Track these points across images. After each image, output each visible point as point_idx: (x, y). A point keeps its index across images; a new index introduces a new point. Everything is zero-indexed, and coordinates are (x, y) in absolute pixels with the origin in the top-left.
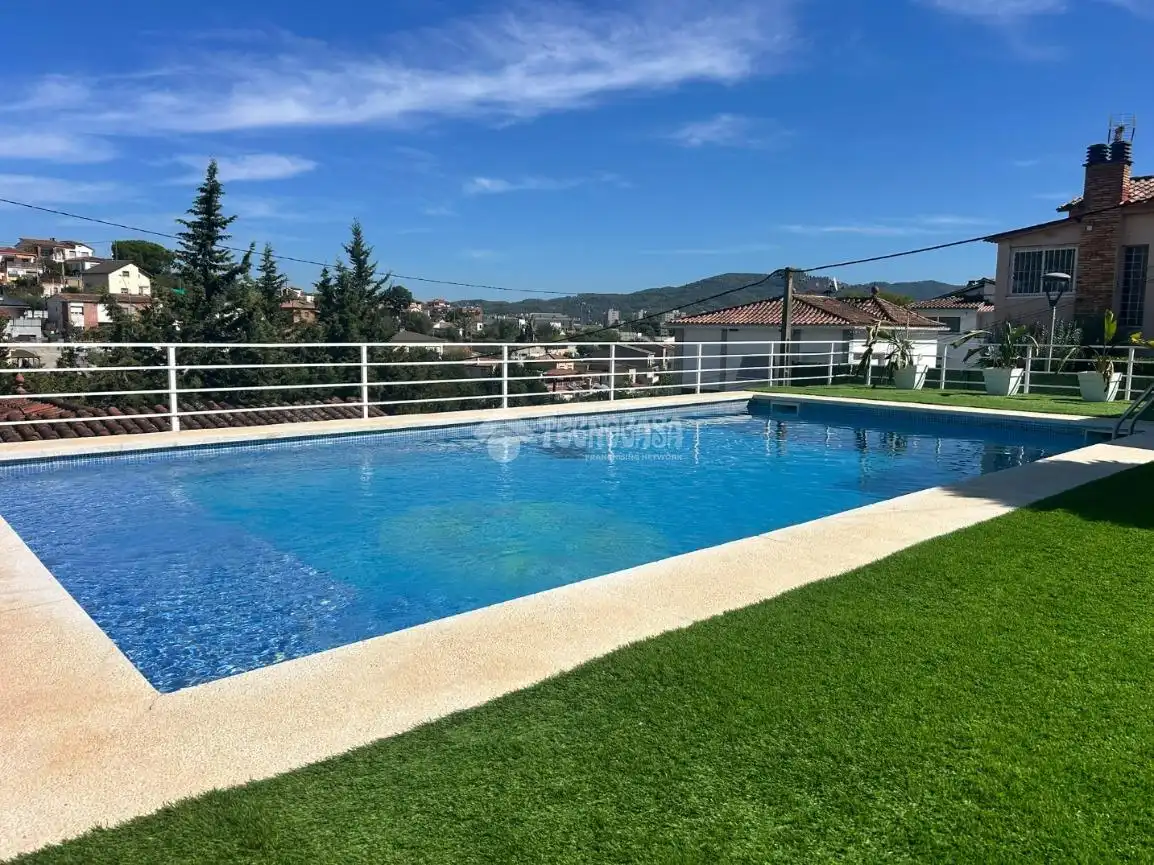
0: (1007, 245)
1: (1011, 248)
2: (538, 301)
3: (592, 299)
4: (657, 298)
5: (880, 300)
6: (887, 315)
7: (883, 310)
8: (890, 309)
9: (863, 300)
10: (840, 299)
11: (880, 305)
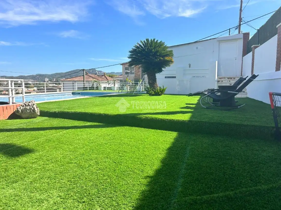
0: (124, 65)
1: (124, 66)
2: (24, 76)
3: (40, 75)
4: (59, 75)
5: (106, 76)
6: (107, 79)
7: (106, 78)
8: (108, 78)
9: (102, 76)
10: (98, 76)
11: (106, 77)
